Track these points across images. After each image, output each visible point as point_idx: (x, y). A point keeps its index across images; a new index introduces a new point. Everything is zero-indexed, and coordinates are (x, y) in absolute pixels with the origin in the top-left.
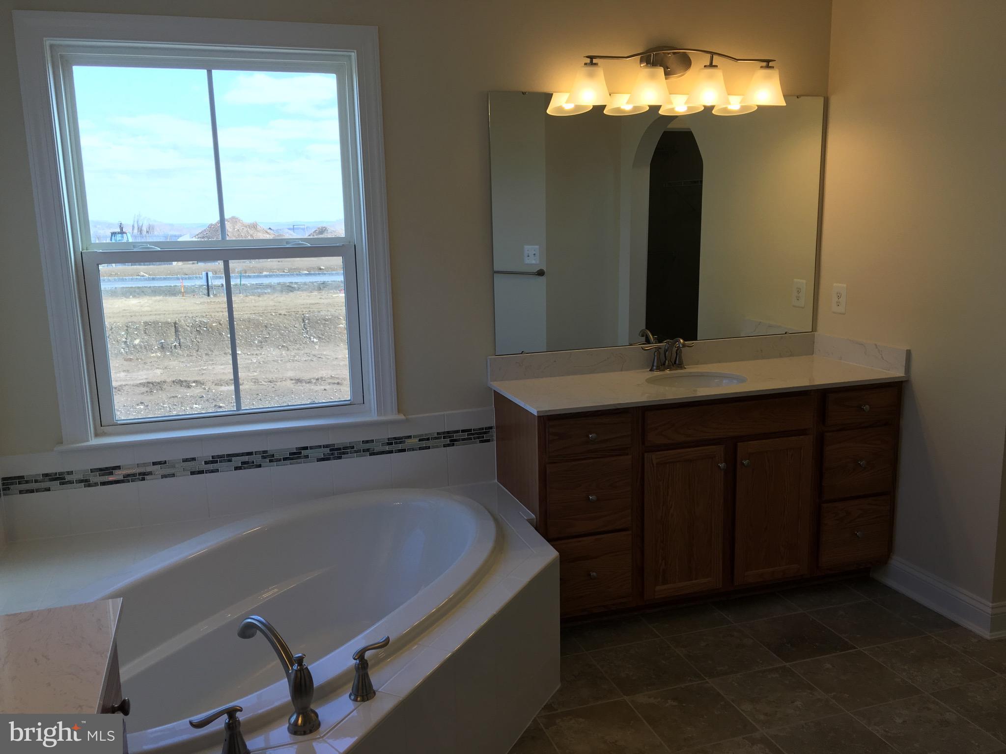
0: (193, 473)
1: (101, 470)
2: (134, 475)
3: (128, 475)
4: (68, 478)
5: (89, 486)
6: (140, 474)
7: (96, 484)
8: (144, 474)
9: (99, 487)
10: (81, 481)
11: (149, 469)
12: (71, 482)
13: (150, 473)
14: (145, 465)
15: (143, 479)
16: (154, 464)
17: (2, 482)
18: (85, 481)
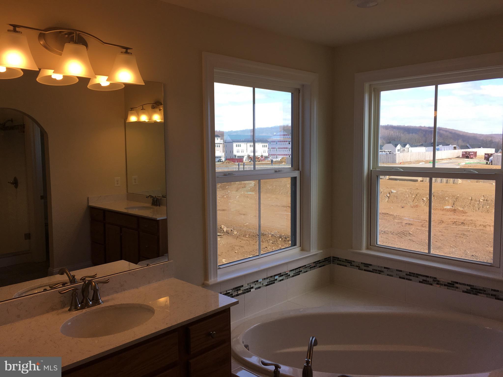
0: (400, 278)
1: (365, 264)
2: (376, 270)
3: (375, 270)
4: (353, 263)
5: (360, 269)
6: (379, 271)
7: (362, 270)
8: (381, 271)
9: (363, 271)
10: (357, 266)
11: (383, 269)
12: (354, 266)
13: (382, 272)
14: (381, 267)
15: (380, 274)
16: (385, 268)
17: (332, 258)
18: (359, 267)
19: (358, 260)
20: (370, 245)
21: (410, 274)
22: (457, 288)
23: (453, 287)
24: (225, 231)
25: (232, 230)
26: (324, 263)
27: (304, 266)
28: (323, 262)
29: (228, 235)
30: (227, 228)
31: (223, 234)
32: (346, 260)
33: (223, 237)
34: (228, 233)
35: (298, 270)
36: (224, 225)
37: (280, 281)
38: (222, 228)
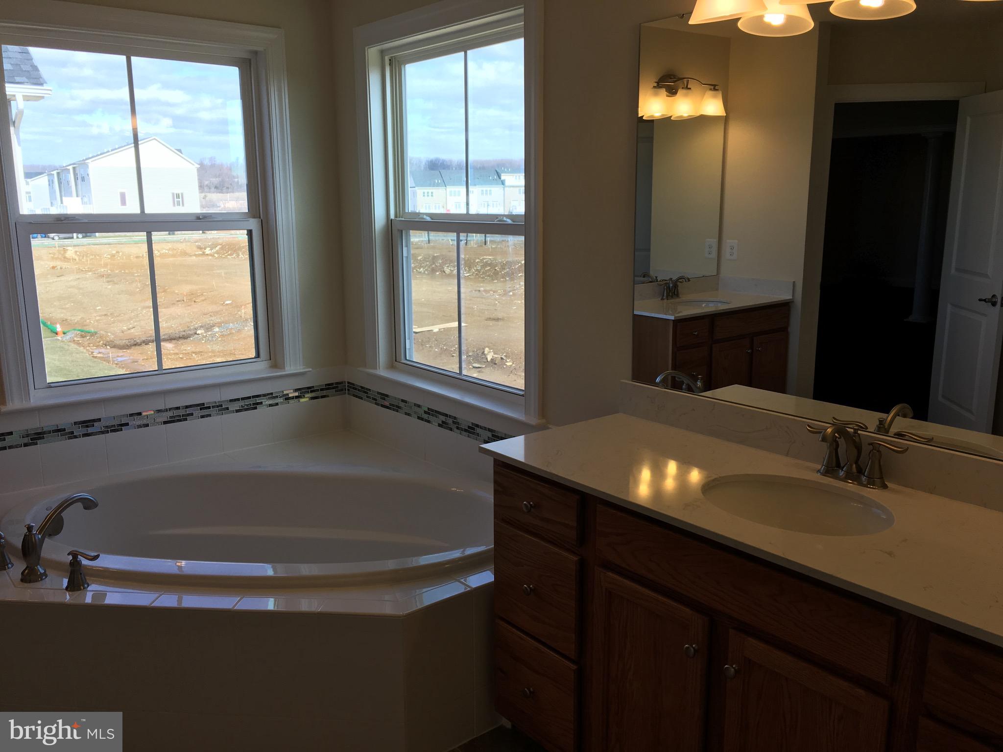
0: (417, 417)
1: (381, 394)
4: (369, 394)
7: (379, 405)
8: (398, 407)
9: (380, 407)
12: (370, 398)
16: (404, 401)
17: (347, 384)
18: (375, 400)
19: (375, 387)
20: (396, 361)
21: (430, 412)
22: (478, 435)
23: (474, 433)
24: (489, 359)
25: (502, 358)
26: (324, 393)
27: (268, 394)
28: (322, 390)
29: (494, 368)
30: (495, 354)
31: (484, 366)
32: (362, 387)
33: (484, 371)
34: (495, 364)
35: (252, 401)
36: (490, 349)
37: (201, 418)
38: (484, 354)
